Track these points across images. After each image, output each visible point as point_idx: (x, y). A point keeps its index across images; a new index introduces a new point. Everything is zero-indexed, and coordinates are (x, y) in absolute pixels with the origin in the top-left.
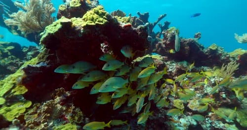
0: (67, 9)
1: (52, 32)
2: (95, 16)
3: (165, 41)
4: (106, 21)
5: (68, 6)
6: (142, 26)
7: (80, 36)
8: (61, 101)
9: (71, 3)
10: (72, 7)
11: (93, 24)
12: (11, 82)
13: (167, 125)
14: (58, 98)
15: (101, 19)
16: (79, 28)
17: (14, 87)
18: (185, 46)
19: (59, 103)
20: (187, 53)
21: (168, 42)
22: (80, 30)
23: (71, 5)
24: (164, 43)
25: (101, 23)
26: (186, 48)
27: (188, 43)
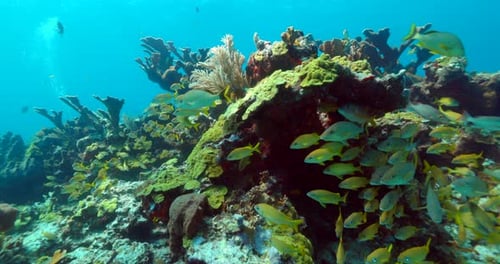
0: (269, 58)
1: (267, 99)
2: (321, 71)
3: (430, 84)
4: (336, 75)
5: (270, 54)
6: (393, 75)
7: (297, 99)
8: (269, 189)
9: (273, 50)
10: (276, 56)
11: (320, 83)
12: (203, 161)
13: (444, 254)
14: (263, 185)
15: (329, 74)
16: (296, 90)
17: (207, 168)
18: (485, 91)
19: (266, 192)
20: (489, 106)
21: (438, 85)
22: (298, 91)
23: (274, 53)
24: (427, 88)
25: (330, 81)
26: (486, 94)
27: (492, 85)
